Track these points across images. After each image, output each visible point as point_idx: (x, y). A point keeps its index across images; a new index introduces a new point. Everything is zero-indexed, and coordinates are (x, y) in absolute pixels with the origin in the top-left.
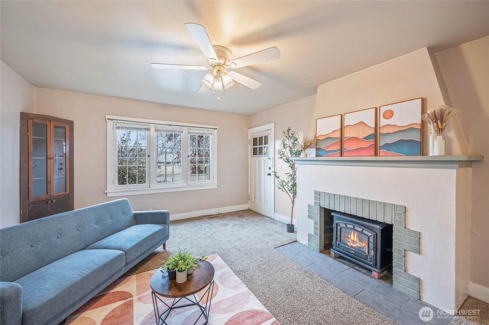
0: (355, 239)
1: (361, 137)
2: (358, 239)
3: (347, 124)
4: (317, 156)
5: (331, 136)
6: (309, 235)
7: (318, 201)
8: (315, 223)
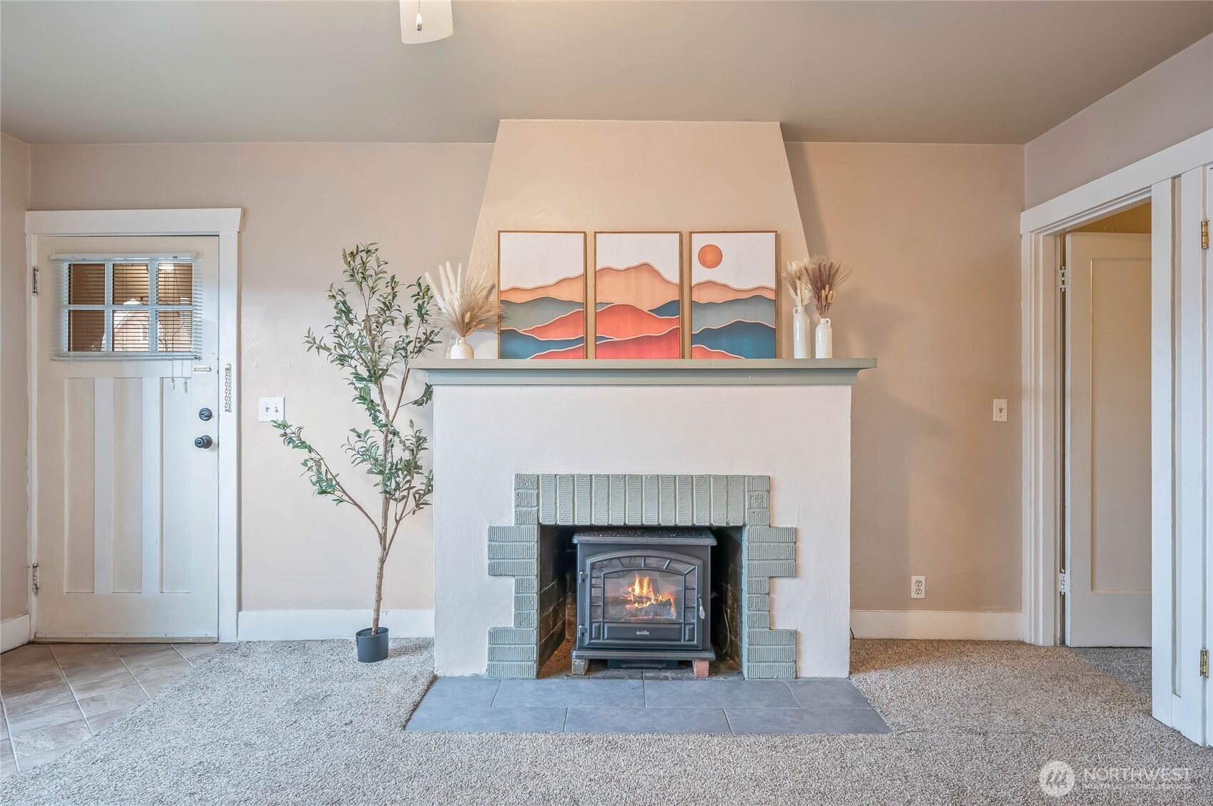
0: (644, 591)
1: (646, 307)
2: (651, 589)
3: (605, 265)
4: (503, 355)
5: (552, 293)
6: (495, 635)
7: (530, 509)
8: (519, 585)
